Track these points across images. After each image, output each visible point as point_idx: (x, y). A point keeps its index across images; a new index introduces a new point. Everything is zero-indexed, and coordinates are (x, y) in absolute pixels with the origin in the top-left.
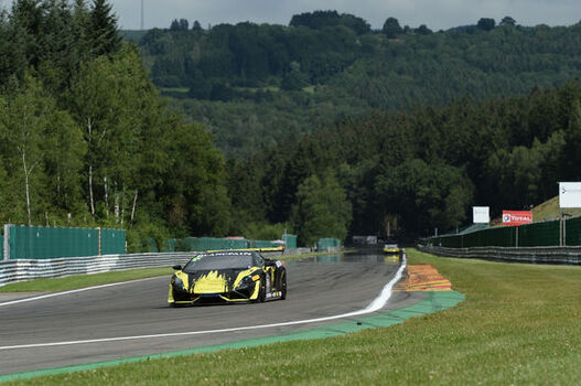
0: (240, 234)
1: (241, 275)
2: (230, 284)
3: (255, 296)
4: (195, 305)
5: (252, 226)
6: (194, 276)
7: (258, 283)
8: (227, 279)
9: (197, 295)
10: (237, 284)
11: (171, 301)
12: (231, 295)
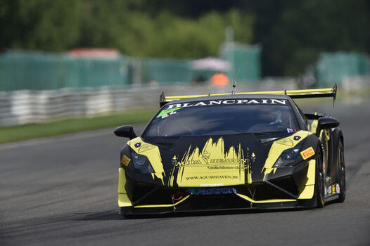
0: (106, 43)
1: (277, 149)
2: (255, 166)
3: (307, 193)
4: (180, 213)
5: (142, 22)
6: (175, 149)
7: (312, 164)
8: (246, 155)
9: (185, 191)
10: (269, 166)
11: (124, 203)
12: (260, 189)
